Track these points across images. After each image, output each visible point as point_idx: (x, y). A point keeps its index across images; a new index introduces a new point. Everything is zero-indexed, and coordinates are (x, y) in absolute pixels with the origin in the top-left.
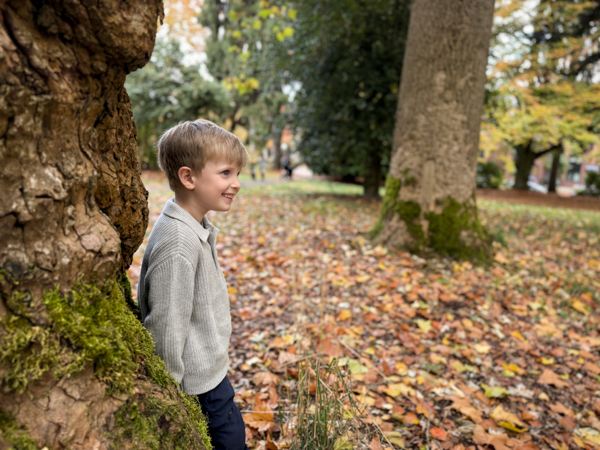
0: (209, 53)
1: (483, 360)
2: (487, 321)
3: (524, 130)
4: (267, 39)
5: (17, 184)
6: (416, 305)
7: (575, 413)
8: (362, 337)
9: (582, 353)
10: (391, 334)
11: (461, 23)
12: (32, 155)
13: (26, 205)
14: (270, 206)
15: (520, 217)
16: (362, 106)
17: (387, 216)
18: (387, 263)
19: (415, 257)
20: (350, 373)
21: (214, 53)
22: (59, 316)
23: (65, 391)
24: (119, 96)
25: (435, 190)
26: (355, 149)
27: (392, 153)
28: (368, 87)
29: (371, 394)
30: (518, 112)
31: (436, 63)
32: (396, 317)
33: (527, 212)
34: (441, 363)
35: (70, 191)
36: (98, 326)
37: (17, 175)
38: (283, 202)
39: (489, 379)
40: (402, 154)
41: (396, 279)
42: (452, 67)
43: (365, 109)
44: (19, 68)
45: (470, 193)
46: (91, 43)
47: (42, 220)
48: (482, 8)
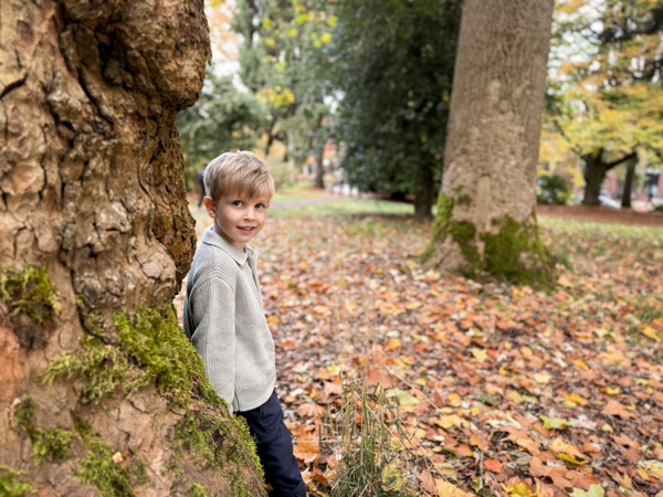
0: (242, 62)
1: (542, 390)
2: (547, 349)
3: (594, 139)
4: (306, 45)
5: (91, 219)
6: (471, 333)
7: (641, 444)
8: (413, 367)
9: (651, 382)
10: (444, 364)
11: (517, 26)
12: (102, 193)
13: (99, 238)
14: (312, 228)
15: (589, 235)
16: (411, 116)
17: (439, 238)
18: (440, 289)
19: (470, 282)
20: (399, 404)
21: (248, 61)
22: (126, 336)
23: (132, 404)
24: (170, 132)
25: (491, 209)
26: (405, 163)
27: (444, 169)
28: (417, 95)
29: (422, 425)
30: (586, 119)
31: (490, 70)
32: (450, 346)
33: (597, 229)
34: (497, 394)
35: (132, 224)
36: (159, 346)
37: (90, 211)
38: (326, 224)
39: (548, 411)
40: (455, 170)
41: (449, 306)
42: (507, 75)
43: (415, 120)
44: (92, 118)
45: (530, 211)
46: (149, 89)
47: (110, 251)
48: (539, 9)
